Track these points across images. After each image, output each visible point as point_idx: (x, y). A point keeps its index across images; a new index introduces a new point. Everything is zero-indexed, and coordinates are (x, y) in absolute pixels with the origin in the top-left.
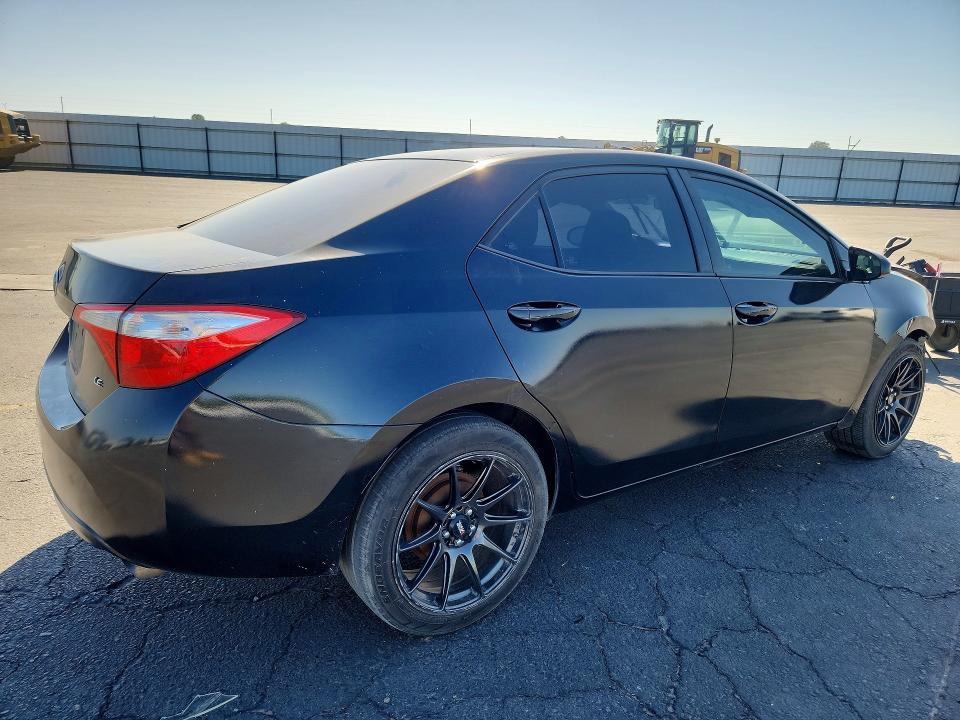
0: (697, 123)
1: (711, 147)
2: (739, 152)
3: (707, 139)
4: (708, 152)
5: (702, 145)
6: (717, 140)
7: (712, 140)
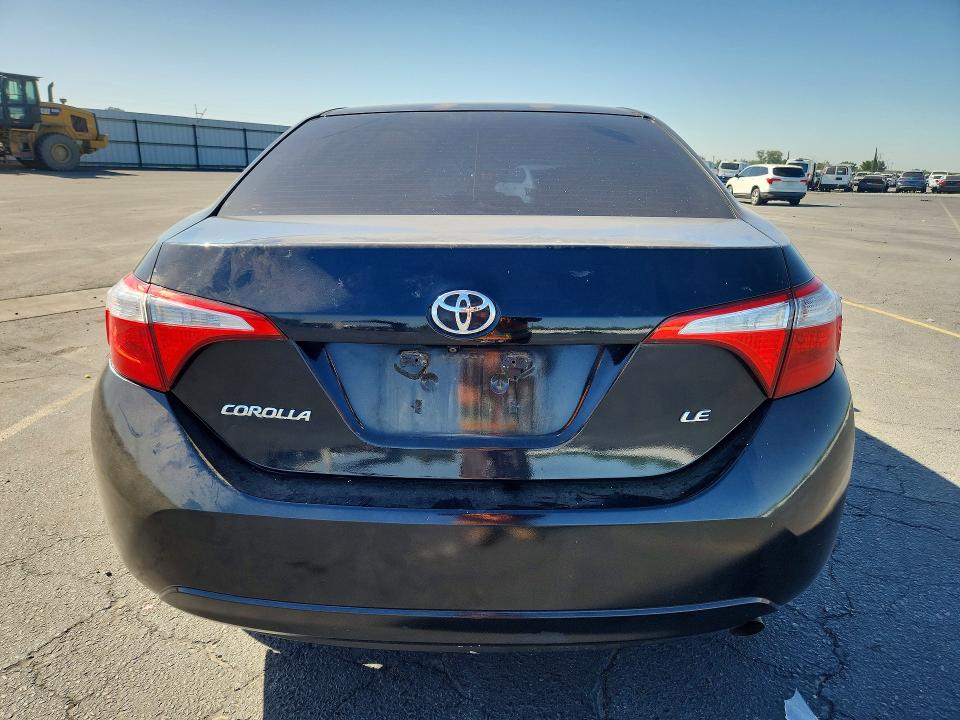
0: (33, 80)
1: (56, 107)
2: (94, 115)
3: (51, 98)
4: (57, 114)
5: (46, 106)
6: (63, 101)
7: (56, 101)
